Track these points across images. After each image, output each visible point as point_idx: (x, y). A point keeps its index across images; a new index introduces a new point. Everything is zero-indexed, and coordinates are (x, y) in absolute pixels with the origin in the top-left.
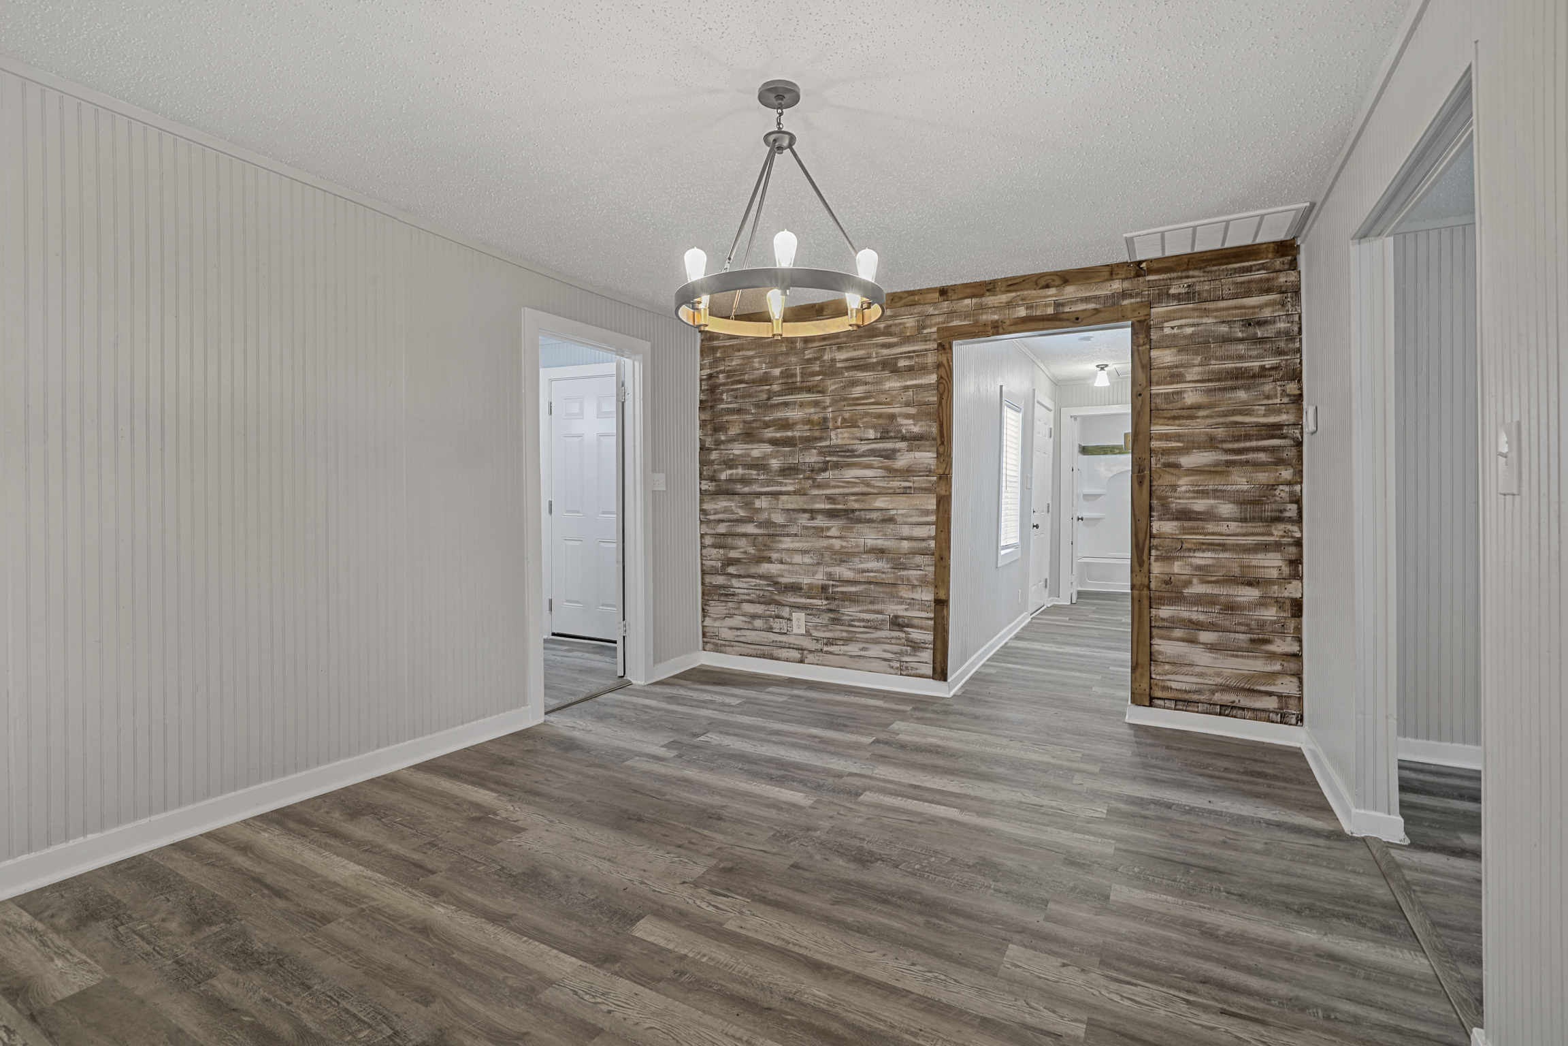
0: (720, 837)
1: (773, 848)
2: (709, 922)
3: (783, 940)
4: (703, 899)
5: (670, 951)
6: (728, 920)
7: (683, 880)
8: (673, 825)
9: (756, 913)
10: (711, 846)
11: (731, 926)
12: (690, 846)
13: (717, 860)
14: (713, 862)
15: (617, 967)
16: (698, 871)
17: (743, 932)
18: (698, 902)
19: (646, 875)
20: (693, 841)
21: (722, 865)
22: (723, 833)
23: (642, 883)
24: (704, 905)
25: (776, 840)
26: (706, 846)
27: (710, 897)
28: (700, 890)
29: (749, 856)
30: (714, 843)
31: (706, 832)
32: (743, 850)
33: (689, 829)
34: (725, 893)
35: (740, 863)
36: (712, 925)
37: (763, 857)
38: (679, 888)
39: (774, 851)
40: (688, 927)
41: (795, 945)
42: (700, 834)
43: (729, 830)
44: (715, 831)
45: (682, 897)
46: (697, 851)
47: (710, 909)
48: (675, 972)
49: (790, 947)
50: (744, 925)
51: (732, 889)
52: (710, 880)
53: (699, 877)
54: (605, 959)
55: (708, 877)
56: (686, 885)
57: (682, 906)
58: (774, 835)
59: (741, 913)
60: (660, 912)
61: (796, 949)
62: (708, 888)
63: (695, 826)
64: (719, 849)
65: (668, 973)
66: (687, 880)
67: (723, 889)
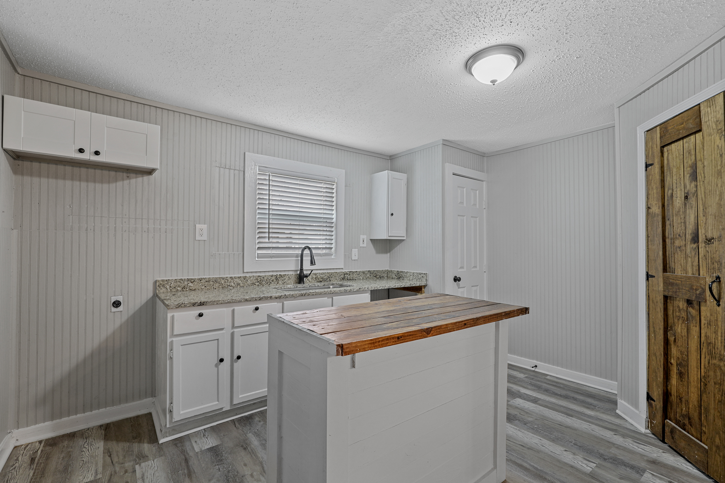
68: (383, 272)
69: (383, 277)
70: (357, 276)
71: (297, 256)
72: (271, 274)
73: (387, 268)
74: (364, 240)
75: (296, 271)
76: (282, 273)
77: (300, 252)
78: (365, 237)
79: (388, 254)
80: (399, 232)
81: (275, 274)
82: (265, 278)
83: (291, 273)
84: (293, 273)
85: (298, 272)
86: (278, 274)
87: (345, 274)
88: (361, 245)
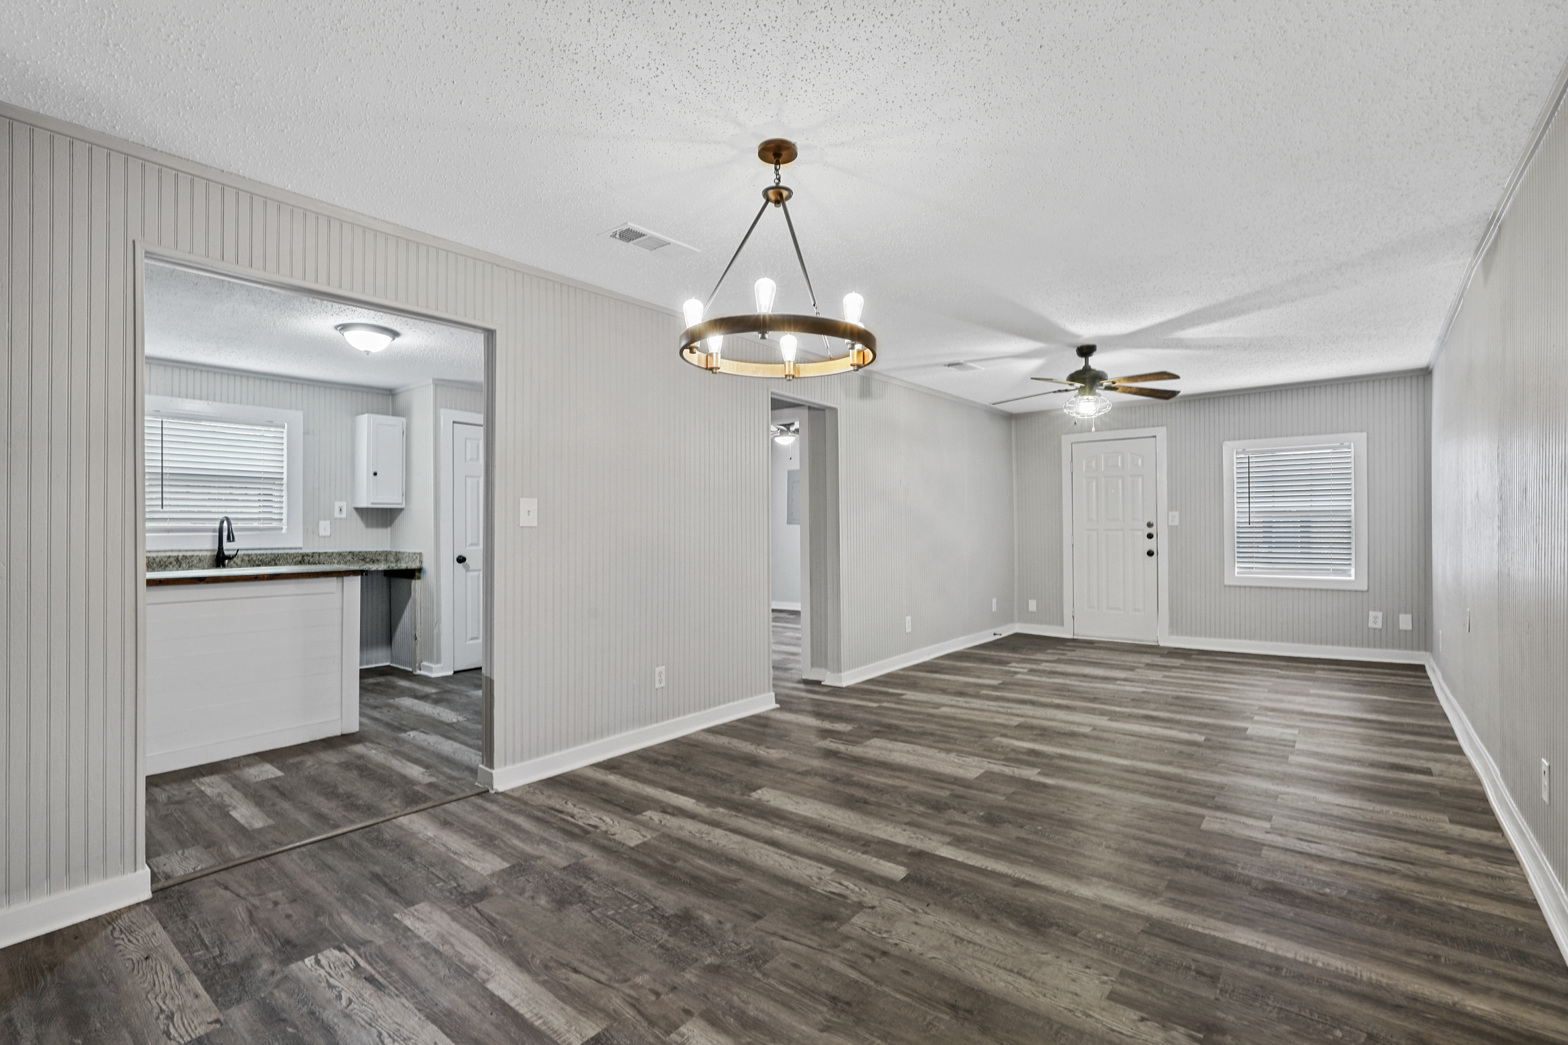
0: (836, 965)
1: (772, 942)
2: (846, 874)
3: (791, 859)
4: (853, 891)
5: (875, 857)
6: (831, 874)
7: (874, 911)
8: (902, 993)
9: (808, 878)
10: (846, 951)
11: (829, 870)
12: (873, 954)
13: (839, 931)
14: (845, 929)
15: (909, 850)
16: (858, 920)
17: (820, 865)
18: (857, 889)
19: (913, 919)
20: (869, 961)
21: (835, 924)
22: (830, 971)
23: (914, 910)
24: (851, 886)
25: (764, 953)
26: (852, 952)
27: (847, 893)
28: (856, 899)
29: (803, 933)
30: (842, 955)
31: (854, 975)
32: (809, 943)
33: (876, 982)
34: (832, 896)
35: (814, 925)
36: (844, 871)
37: (787, 930)
38: (876, 903)
39: (773, 939)
40: (863, 871)
41: (784, 856)
42: (861, 972)
43: (823, 976)
44: (841, 975)
45: (872, 895)
46: (863, 944)
47: (846, 883)
48: (869, 846)
49: (787, 854)
50: (819, 870)
51: (826, 899)
52: (846, 909)
53: (858, 912)
54: (919, 855)
55: (848, 912)
56: (870, 905)
57: (870, 886)
58: (765, 962)
59: (820, 879)
60: (887, 883)
61: (783, 853)
62: (849, 901)
63: (869, 987)
64: (836, 946)
65: (873, 846)
66: (870, 910)
67: (834, 899)
68: (380, 554)
69: (378, 560)
70: (326, 558)
71: (214, 531)
72: (168, 554)
73: (387, 549)
74: (342, 508)
75: (214, 550)
76: (188, 554)
77: (217, 525)
78: (344, 505)
79: (389, 529)
80: (388, 498)
81: (175, 554)
82: (157, 560)
83: (204, 553)
84: (209, 554)
85: (216, 553)
86: (181, 554)
87: (303, 556)
88: (337, 514)
